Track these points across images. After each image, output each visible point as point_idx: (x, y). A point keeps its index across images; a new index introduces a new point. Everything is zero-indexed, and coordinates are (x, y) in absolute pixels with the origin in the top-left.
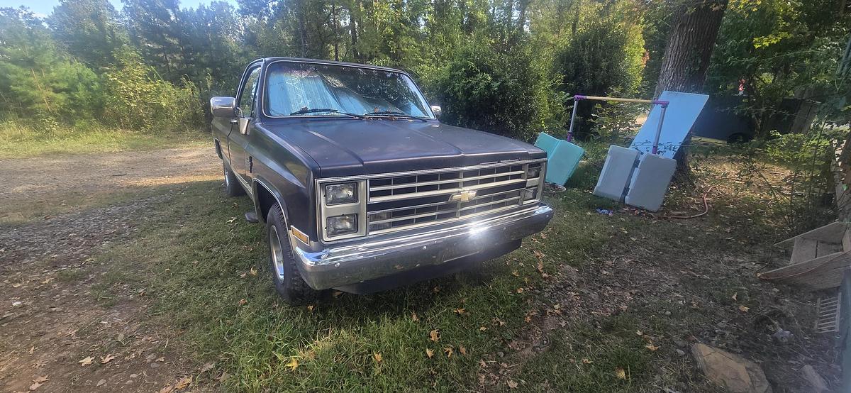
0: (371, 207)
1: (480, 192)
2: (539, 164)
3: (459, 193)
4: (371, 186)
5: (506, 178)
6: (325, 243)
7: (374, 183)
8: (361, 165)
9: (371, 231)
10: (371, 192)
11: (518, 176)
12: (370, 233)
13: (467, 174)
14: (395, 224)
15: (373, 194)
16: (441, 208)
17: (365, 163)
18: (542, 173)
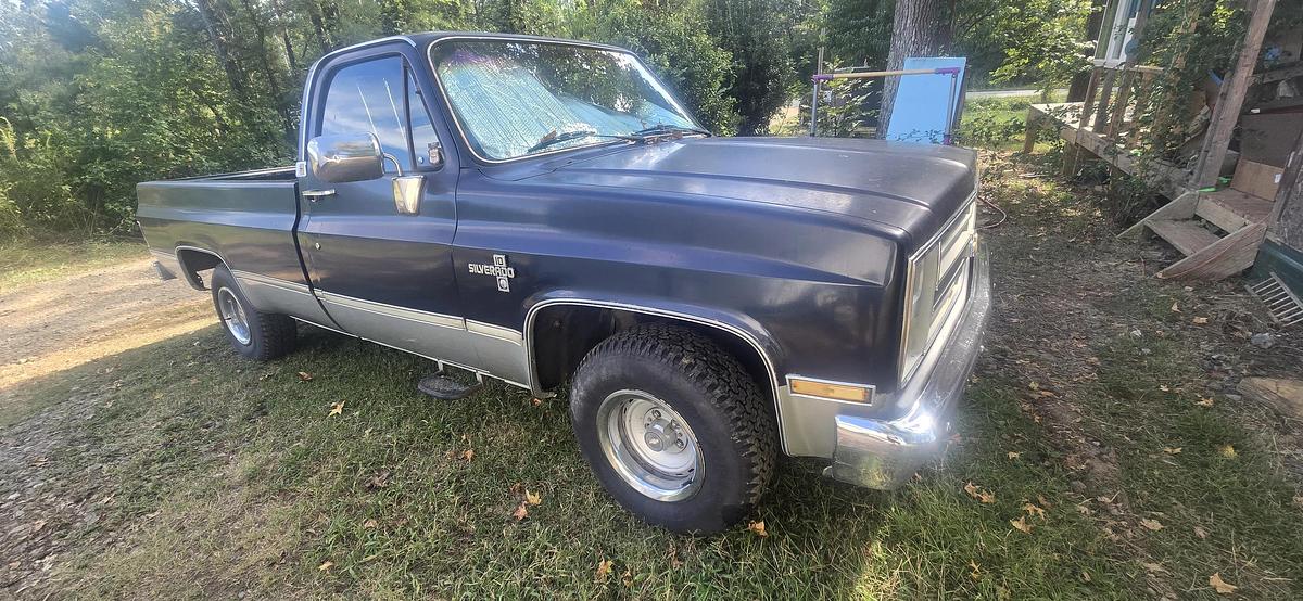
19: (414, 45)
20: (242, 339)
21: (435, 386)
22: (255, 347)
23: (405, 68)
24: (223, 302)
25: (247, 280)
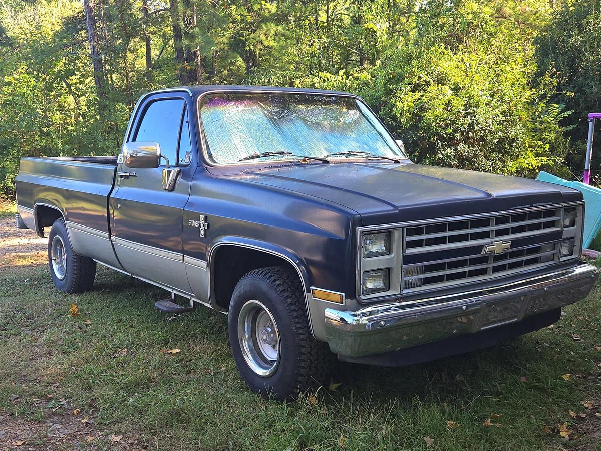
0: (407, 259)
1: (514, 243)
2: (574, 209)
3: (492, 243)
4: (408, 235)
5: (538, 227)
6: (363, 301)
7: (411, 231)
8: (397, 211)
9: (405, 288)
10: (408, 242)
11: (552, 224)
12: (405, 291)
13: (500, 221)
14: (426, 281)
15: (410, 244)
16: (473, 262)
17: (399, 209)
18: (578, 220)
19: (191, 95)
20: (59, 276)
21: (163, 305)
22: (66, 281)
23: (185, 107)
24: (54, 245)
25: (73, 229)
